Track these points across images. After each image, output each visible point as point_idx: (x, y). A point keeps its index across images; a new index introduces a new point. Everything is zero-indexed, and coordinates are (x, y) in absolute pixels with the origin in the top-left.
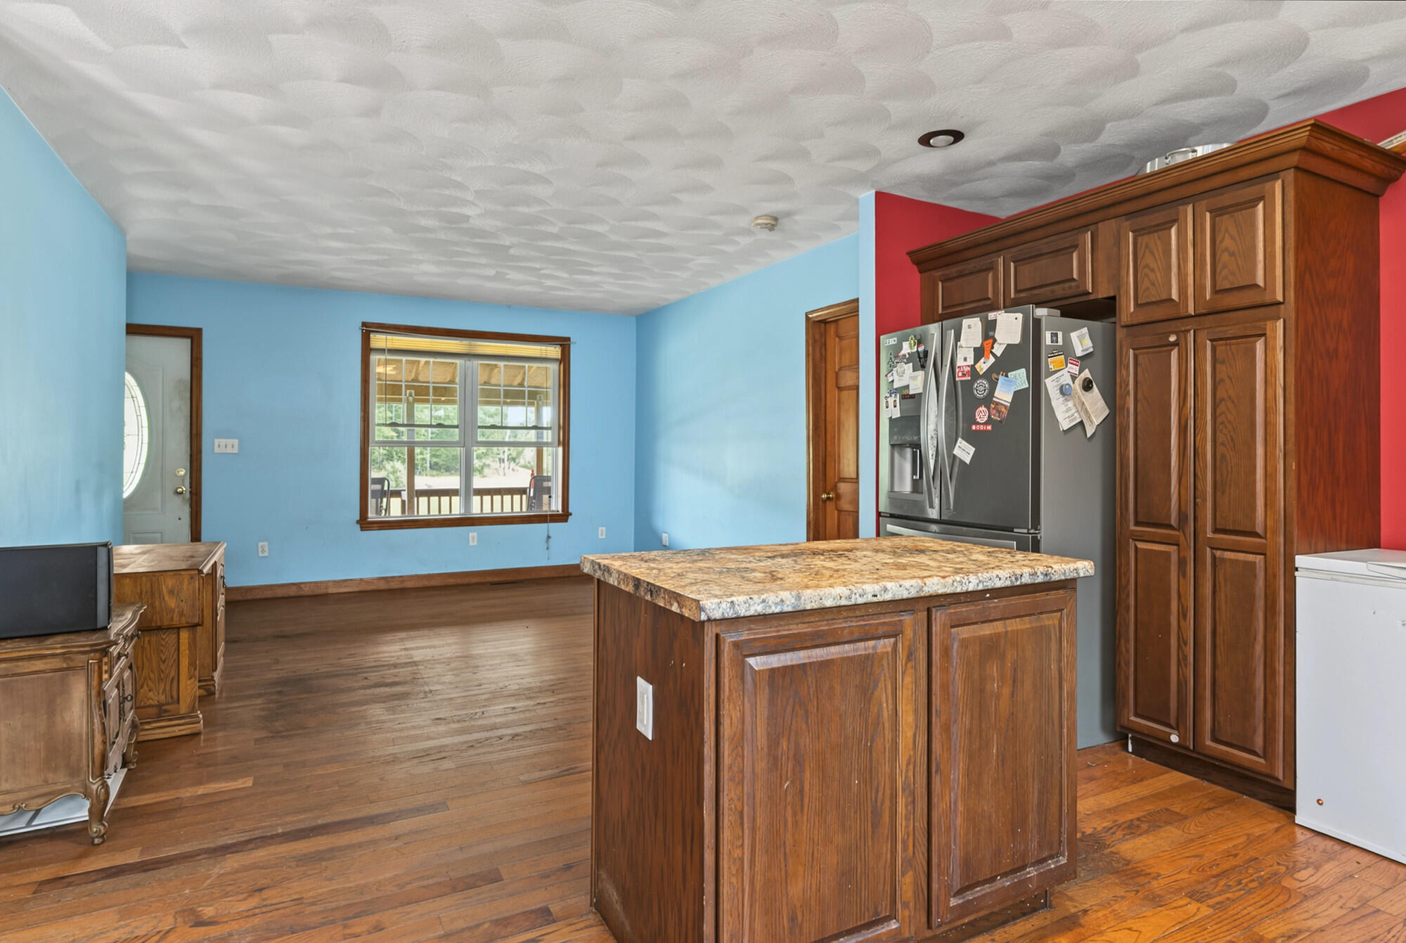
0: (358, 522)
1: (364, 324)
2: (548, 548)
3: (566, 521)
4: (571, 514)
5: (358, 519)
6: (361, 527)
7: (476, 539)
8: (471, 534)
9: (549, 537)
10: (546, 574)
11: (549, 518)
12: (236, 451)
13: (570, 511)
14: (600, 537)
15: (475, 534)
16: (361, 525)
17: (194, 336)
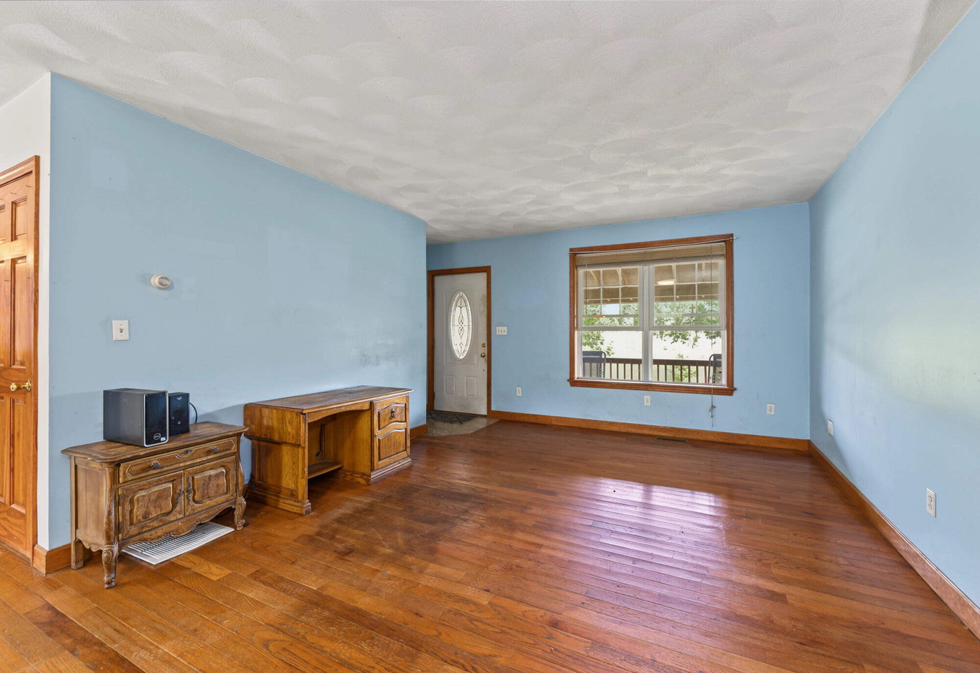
0: (568, 380)
1: (571, 250)
2: (712, 417)
3: (731, 394)
4: (735, 389)
5: (569, 378)
6: (571, 384)
7: (649, 401)
8: (645, 397)
9: (713, 407)
10: (711, 438)
11: (712, 391)
12: (506, 334)
13: (735, 386)
14: (768, 413)
15: (649, 397)
16: (570, 382)
17: (487, 270)
